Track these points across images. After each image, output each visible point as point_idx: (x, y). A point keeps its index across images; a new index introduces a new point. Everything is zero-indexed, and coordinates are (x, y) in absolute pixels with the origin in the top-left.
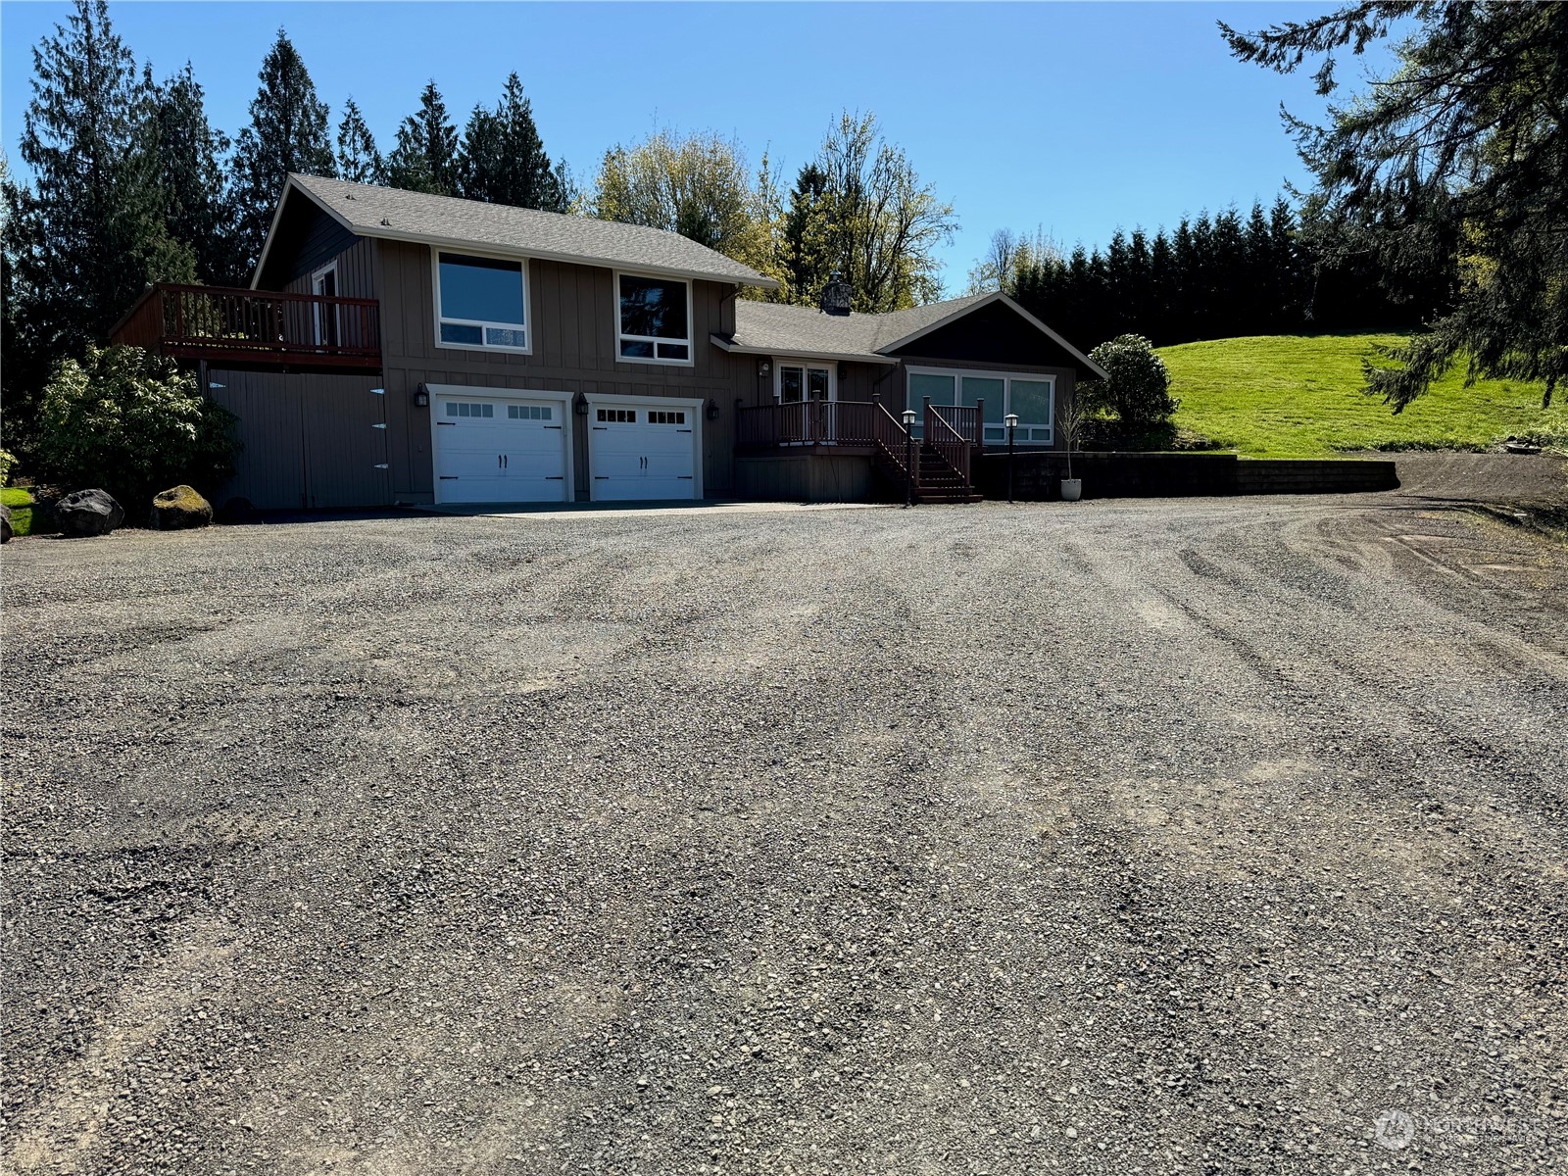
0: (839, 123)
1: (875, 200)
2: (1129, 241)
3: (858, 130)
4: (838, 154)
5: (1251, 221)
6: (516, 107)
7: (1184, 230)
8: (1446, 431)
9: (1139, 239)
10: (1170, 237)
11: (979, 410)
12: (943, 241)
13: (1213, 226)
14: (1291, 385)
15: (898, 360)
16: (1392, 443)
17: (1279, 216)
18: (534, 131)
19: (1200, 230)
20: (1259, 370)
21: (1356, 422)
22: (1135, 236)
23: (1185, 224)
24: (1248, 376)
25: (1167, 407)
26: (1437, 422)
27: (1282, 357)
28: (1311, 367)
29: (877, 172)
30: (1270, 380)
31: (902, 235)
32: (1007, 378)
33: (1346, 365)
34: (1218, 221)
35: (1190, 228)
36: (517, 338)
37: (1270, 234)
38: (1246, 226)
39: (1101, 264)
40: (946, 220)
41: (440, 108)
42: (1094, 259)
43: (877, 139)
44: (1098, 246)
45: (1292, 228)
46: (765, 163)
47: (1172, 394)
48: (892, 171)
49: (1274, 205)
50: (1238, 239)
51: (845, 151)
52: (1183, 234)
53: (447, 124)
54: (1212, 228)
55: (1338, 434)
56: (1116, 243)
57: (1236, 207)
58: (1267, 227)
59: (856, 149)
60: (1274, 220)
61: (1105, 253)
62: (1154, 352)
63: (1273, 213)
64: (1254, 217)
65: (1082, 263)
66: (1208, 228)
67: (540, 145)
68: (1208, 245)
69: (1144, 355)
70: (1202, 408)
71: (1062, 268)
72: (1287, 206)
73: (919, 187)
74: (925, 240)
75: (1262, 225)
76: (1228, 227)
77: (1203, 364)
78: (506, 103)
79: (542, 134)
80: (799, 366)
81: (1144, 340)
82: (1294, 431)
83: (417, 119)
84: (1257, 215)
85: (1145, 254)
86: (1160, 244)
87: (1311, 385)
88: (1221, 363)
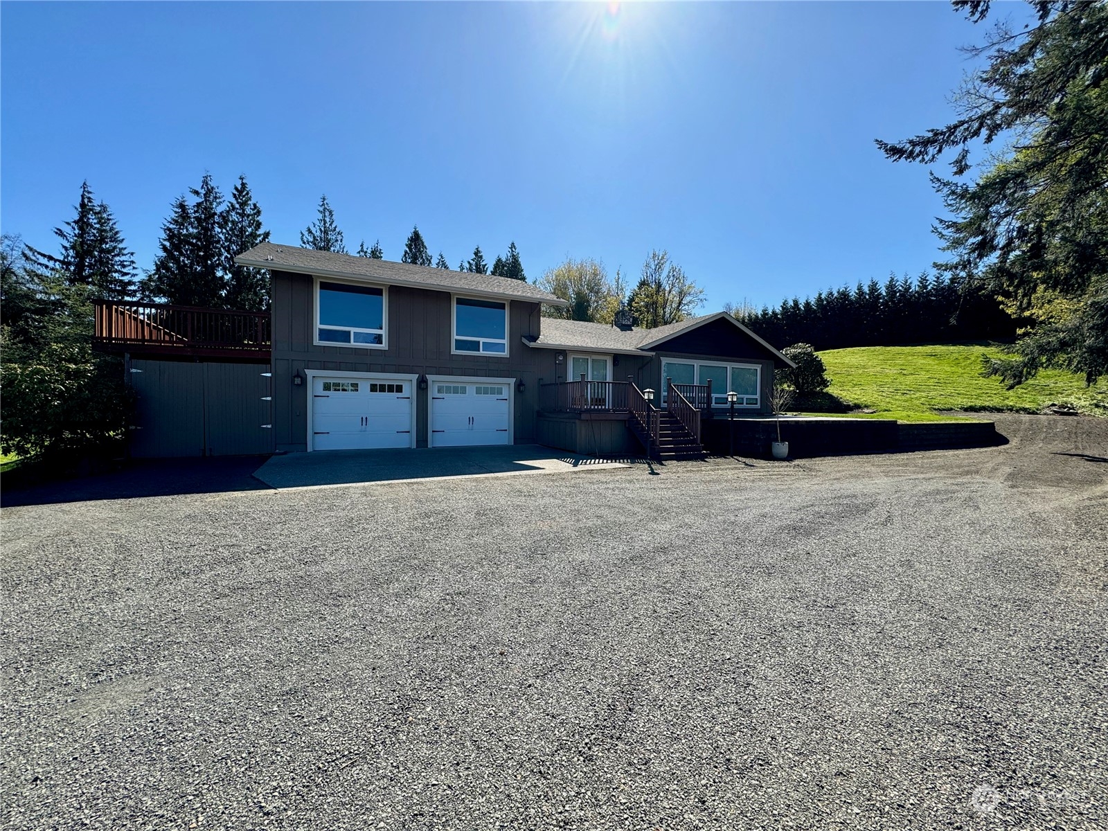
0: (651, 256)
1: (667, 289)
2: (791, 303)
3: (660, 258)
4: (651, 270)
5: (857, 291)
6: (513, 255)
7: (820, 297)
8: (1004, 400)
9: (796, 303)
10: (813, 301)
11: (709, 387)
12: (699, 306)
13: (836, 295)
14: (893, 371)
15: (654, 354)
16: (971, 407)
17: (873, 289)
18: (520, 265)
19: (828, 297)
20: (870, 364)
21: (942, 393)
22: (794, 301)
23: (820, 294)
24: (864, 367)
25: (825, 383)
26: (995, 394)
27: (881, 357)
28: (901, 362)
29: (668, 277)
30: (878, 369)
31: (680, 303)
32: (729, 366)
33: (922, 361)
34: (838, 292)
35: (823, 296)
36: (378, 339)
37: (867, 297)
38: (854, 294)
39: (777, 314)
40: (701, 296)
41: (481, 257)
42: (773, 312)
43: (668, 262)
44: (775, 305)
45: (880, 294)
46: (618, 274)
47: (826, 376)
48: (676, 276)
49: (870, 283)
50: (851, 301)
51: (654, 268)
52: (820, 299)
53: (483, 263)
54: (835, 296)
55: (934, 400)
56: (784, 304)
57: (848, 285)
58: (866, 293)
59: (659, 267)
60: (869, 290)
61: (778, 309)
62: (816, 354)
63: (869, 287)
64: (858, 289)
65: (767, 314)
66: (833, 296)
67: (522, 270)
68: (833, 304)
69: (810, 355)
70: (842, 384)
71: (757, 316)
72: (877, 283)
73: (688, 283)
74: (691, 306)
75: (863, 293)
76: (844, 295)
77: (836, 361)
78: (509, 255)
79: (523, 266)
80: (586, 357)
81: (809, 347)
82: (903, 398)
83: (471, 262)
84: (860, 288)
85: (799, 309)
86: (807, 304)
87: (905, 372)
88: (847, 360)
